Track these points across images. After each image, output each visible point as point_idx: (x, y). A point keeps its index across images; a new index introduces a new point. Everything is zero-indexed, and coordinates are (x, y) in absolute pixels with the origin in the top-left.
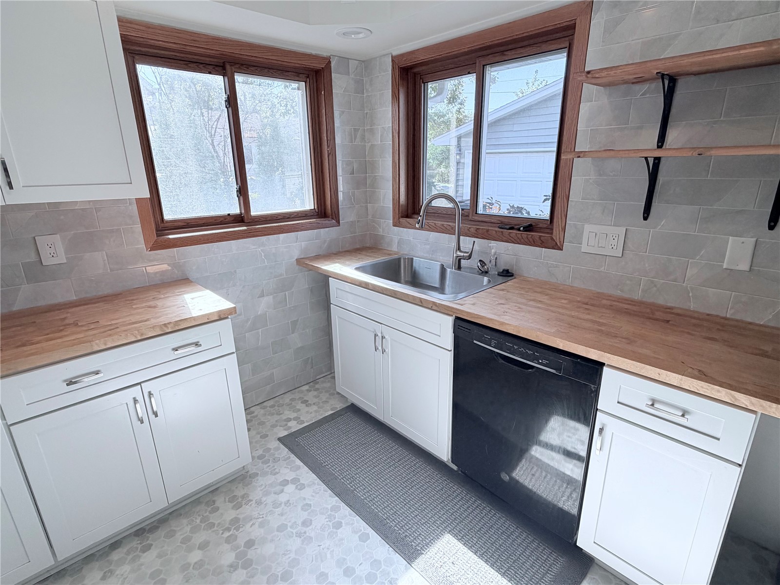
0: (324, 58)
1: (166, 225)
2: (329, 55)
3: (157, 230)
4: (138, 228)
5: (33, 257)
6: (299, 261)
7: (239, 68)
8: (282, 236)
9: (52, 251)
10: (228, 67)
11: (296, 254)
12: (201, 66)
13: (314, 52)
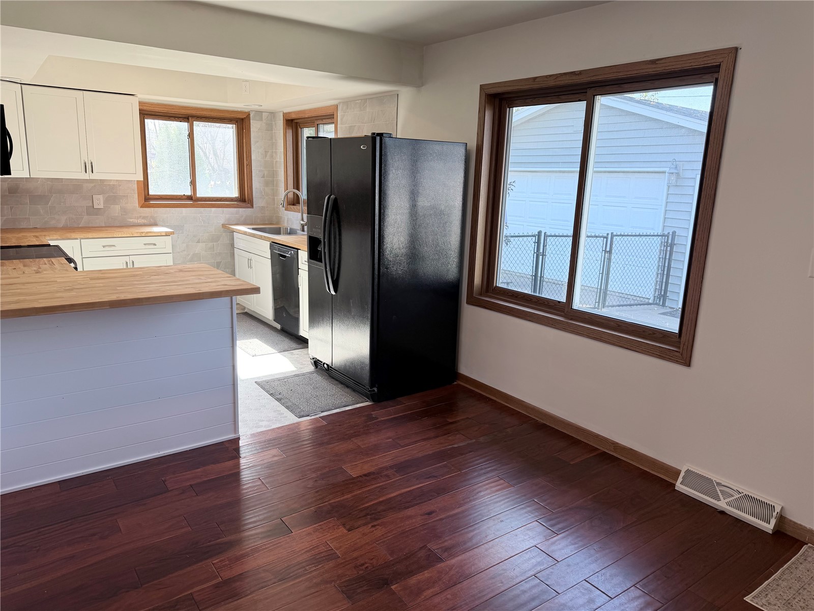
0: (246, 113)
1: (150, 197)
2: (249, 110)
3: (145, 199)
4: (136, 196)
5: (91, 204)
6: (224, 226)
7: (196, 119)
8: (213, 209)
9: (99, 202)
10: (190, 119)
11: (222, 222)
12: (176, 118)
13: (239, 110)
